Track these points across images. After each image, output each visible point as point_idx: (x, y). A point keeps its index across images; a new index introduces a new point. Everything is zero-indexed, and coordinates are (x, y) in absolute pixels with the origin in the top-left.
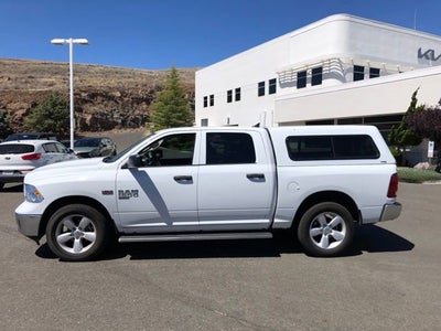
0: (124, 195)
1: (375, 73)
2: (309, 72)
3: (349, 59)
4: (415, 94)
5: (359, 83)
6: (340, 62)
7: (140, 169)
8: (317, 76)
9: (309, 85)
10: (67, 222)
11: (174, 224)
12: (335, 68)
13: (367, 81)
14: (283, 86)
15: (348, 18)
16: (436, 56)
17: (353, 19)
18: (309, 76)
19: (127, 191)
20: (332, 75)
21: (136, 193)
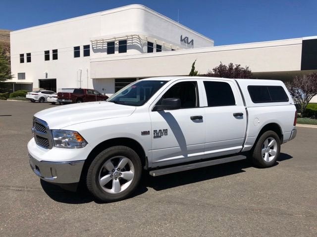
0: (158, 134)
1: (159, 48)
2: (117, 42)
3: (145, 36)
4: (194, 64)
5: (150, 54)
6: (139, 38)
7: (166, 111)
8: (123, 46)
9: (117, 52)
10: (109, 165)
11: (189, 155)
12: (136, 42)
13: (155, 54)
14: (95, 51)
15: (144, 8)
16: (189, 42)
17: (147, 9)
18: (117, 46)
19: (160, 130)
20: (134, 47)
21: (166, 131)
